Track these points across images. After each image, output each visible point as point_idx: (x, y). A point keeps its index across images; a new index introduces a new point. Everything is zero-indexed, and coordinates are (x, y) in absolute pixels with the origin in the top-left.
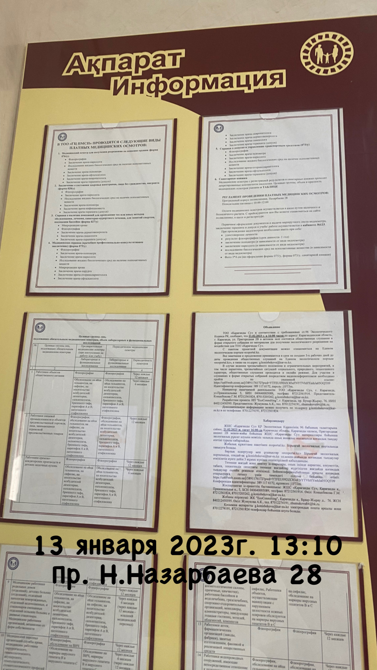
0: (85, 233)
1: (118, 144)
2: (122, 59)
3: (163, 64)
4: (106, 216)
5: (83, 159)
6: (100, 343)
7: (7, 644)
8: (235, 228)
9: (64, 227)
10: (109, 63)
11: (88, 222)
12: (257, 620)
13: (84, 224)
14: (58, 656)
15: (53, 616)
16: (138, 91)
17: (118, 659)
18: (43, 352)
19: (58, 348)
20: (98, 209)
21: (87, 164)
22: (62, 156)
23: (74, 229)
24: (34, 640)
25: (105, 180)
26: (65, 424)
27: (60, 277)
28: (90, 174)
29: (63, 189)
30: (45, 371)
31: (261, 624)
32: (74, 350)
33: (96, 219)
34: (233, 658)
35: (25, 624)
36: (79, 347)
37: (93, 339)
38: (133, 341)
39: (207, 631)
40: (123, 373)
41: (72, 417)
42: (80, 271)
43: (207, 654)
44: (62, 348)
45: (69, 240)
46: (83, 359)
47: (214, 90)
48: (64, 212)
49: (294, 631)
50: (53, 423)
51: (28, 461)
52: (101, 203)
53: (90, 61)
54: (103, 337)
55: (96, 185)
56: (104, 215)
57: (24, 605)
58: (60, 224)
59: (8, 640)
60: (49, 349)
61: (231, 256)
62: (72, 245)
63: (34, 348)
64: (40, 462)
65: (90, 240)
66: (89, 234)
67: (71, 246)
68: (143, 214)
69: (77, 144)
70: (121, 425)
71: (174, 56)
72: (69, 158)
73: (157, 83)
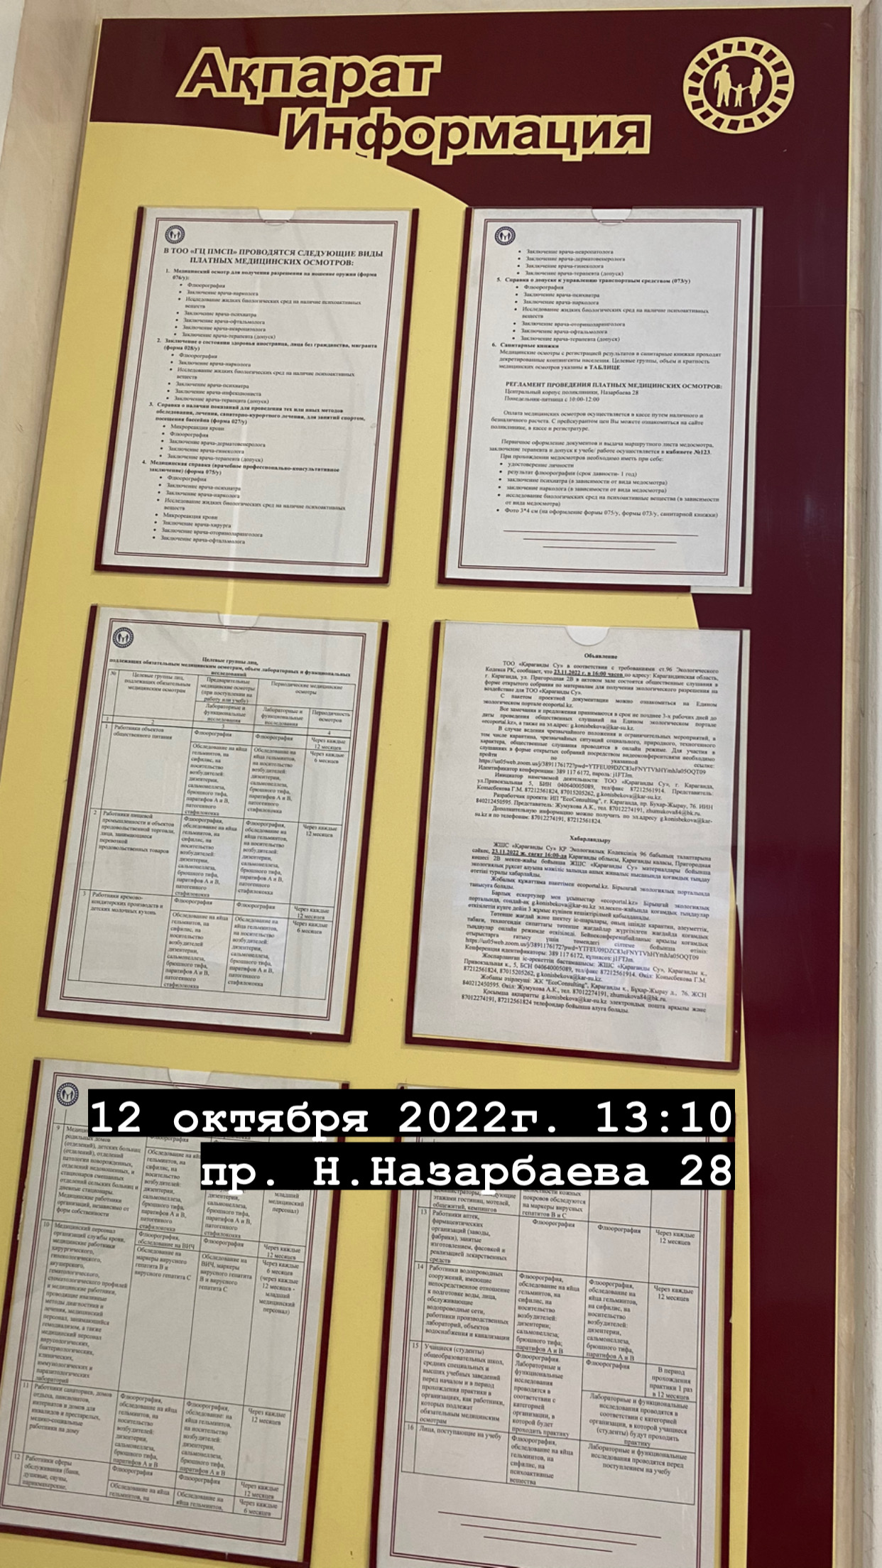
0: (219, 444)
1: (292, 257)
2: (305, 68)
3: (394, 86)
4: (261, 411)
5: (217, 286)
6: (245, 675)
7: (55, 1241)
8: (528, 450)
9: (175, 430)
10: (278, 75)
11: (225, 421)
12: (533, 1206)
13: (217, 425)
14: (155, 1263)
15: (144, 1193)
17: (268, 1271)
18: (130, 688)
19: (159, 680)
20: (248, 394)
21: (226, 297)
22: (174, 277)
23: (197, 435)
24: (108, 1235)
25: (261, 334)
26: (172, 832)
27: (166, 535)
28: (234, 318)
29: (174, 348)
30: (134, 726)
31: (539, 1214)
32: (193, 687)
33: (243, 415)
34: (484, 1273)
35: (91, 1205)
36: (204, 681)
37: (231, 665)
38: (313, 673)
39: (437, 1225)
40: (290, 736)
41: (186, 818)
42: (208, 525)
43: (435, 1265)
44: (169, 681)
45: (186, 457)
46: (211, 707)
47: (498, 150)
48: (177, 399)
49: (600, 1227)
50: (148, 830)
51: (98, 902)
52: (255, 383)
53: (238, 67)
54: (252, 663)
55: (244, 344)
56: (259, 409)
57: (88, 1171)
58: (168, 423)
59: (58, 1234)
60: (141, 683)
61: (520, 507)
62: (192, 468)
63: (111, 680)
64: (122, 904)
65: (230, 459)
66: (226, 448)
67: (189, 472)
68: (342, 411)
69: (206, 251)
70: (285, 839)
71: (419, 68)
72: (188, 281)
73: (380, 129)
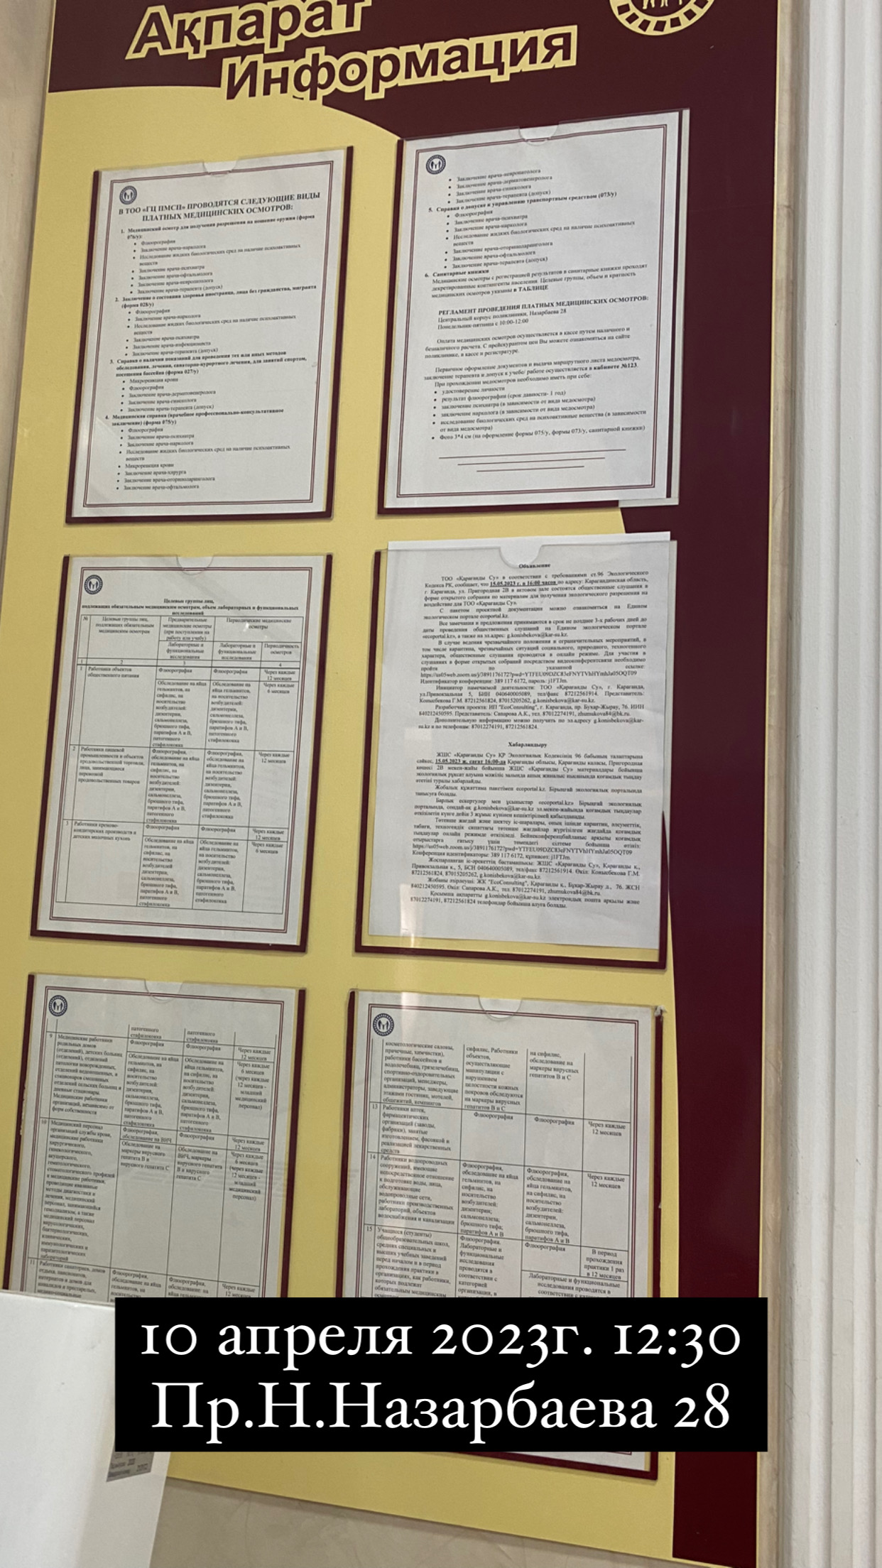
0: (173, 395)
1: (236, 207)
2: (243, 17)
3: (327, 25)
4: (211, 359)
5: (168, 242)
6: (202, 613)
8: (461, 377)
9: (134, 385)
10: (218, 26)
11: (178, 372)
13: (171, 376)
16: (275, 88)
18: (100, 631)
19: (126, 623)
20: (200, 344)
21: (177, 252)
22: (129, 237)
23: (154, 388)
25: (209, 284)
26: (142, 764)
27: (129, 485)
28: (183, 272)
29: (131, 306)
30: (104, 667)
32: (157, 628)
33: (194, 365)
36: (166, 621)
37: (189, 605)
38: (264, 608)
40: (245, 670)
41: (154, 751)
42: (165, 473)
44: (135, 623)
45: (144, 410)
46: (173, 645)
47: (428, 78)
48: (135, 354)
50: (121, 763)
52: (205, 333)
53: (182, 24)
54: (209, 602)
55: (194, 296)
56: (209, 357)
58: (128, 379)
60: (110, 627)
61: (454, 434)
62: (150, 420)
63: (84, 624)
65: (183, 408)
66: (180, 398)
67: (147, 423)
68: (285, 353)
69: (158, 208)
70: (244, 768)
72: (141, 240)
73: (315, 69)
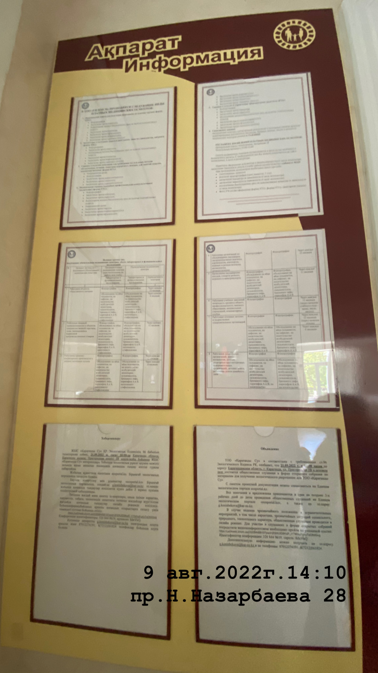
1: (130, 109)
2: (131, 46)
5: (102, 122)
6: (120, 265)
8: (227, 168)
9: (88, 175)
10: (121, 50)
11: (107, 170)
13: (104, 171)
16: (144, 68)
18: (75, 273)
19: (86, 270)
20: (116, 159)
26: (94, 329)
28: (109, 132)
29: (87, 146)
30: (77, 288)
32: (100, 271)
33: (114, 167)
36: (104, 268)
37: (114, 261)
38: (148, 262)
40: (140, 287)
41: (100, 323)
42: (103, 209)
44: (90, 269)
45: (93, 184)
46: (108, 278)
48: (89, 163)
50: (85, 328)
54: (123, 260)
55: (113, 141)
56: (120, 164)
58: (86, 173)
61: (225, 190)
63: (68, 271)
65: (110, 184)
66: (108, 179)
67: (94, 190)
70: (140, 328)
71: (173, 41)
73: (160, 61)
